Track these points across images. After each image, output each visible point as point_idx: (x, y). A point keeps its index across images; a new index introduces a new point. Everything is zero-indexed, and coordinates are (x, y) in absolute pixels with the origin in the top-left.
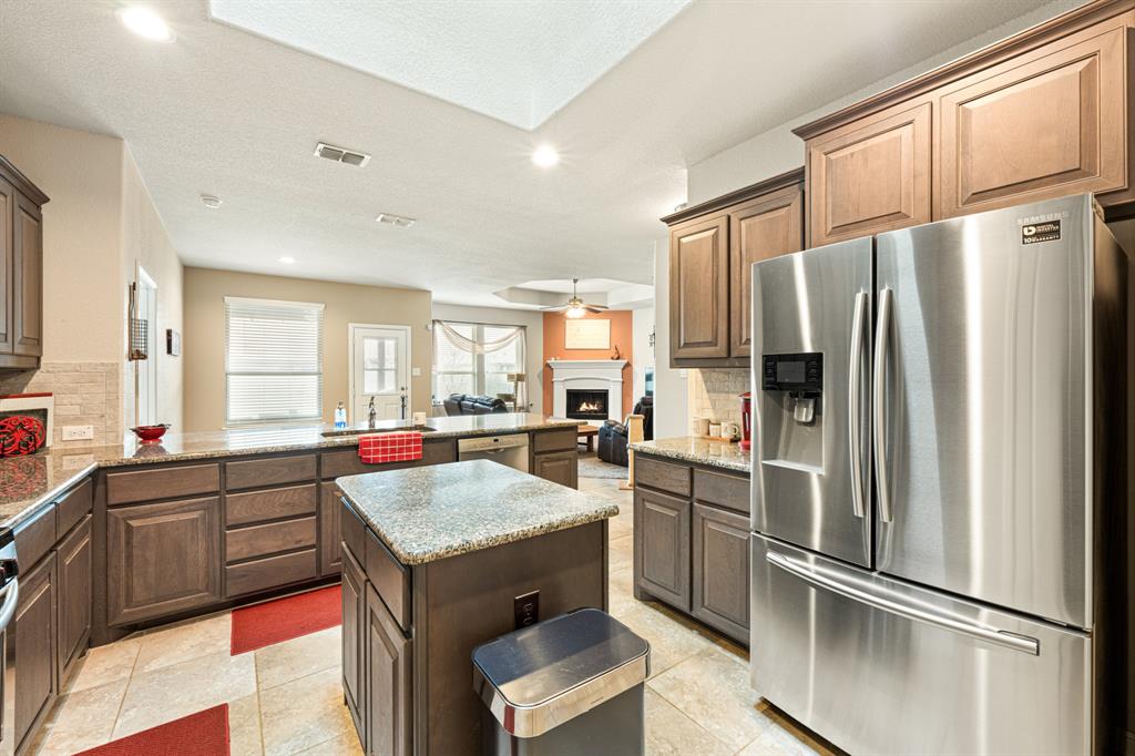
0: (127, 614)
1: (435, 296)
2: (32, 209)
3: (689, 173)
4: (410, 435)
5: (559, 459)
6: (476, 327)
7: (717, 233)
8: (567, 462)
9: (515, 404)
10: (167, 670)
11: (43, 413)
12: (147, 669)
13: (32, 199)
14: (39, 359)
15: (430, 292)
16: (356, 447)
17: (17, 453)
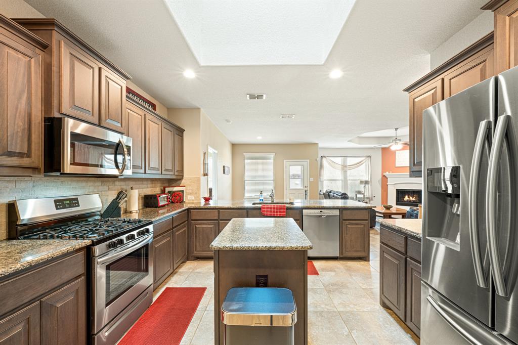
0: (196, 253)
1: (320, 145)
2: (180, 134)
3: (431, 56)
4: (281, 206)
5: (357, 224)
6: (343, 158)
7: (436, 91)
8: (362, 226)
9: (364, 196)
10: (199, 273)
11: (183, 191)
12: (196, 271)
13: (180, 132)
14: (183, 176)
15: (318, 144)
16: (260, 209)
17: (177, 202)
